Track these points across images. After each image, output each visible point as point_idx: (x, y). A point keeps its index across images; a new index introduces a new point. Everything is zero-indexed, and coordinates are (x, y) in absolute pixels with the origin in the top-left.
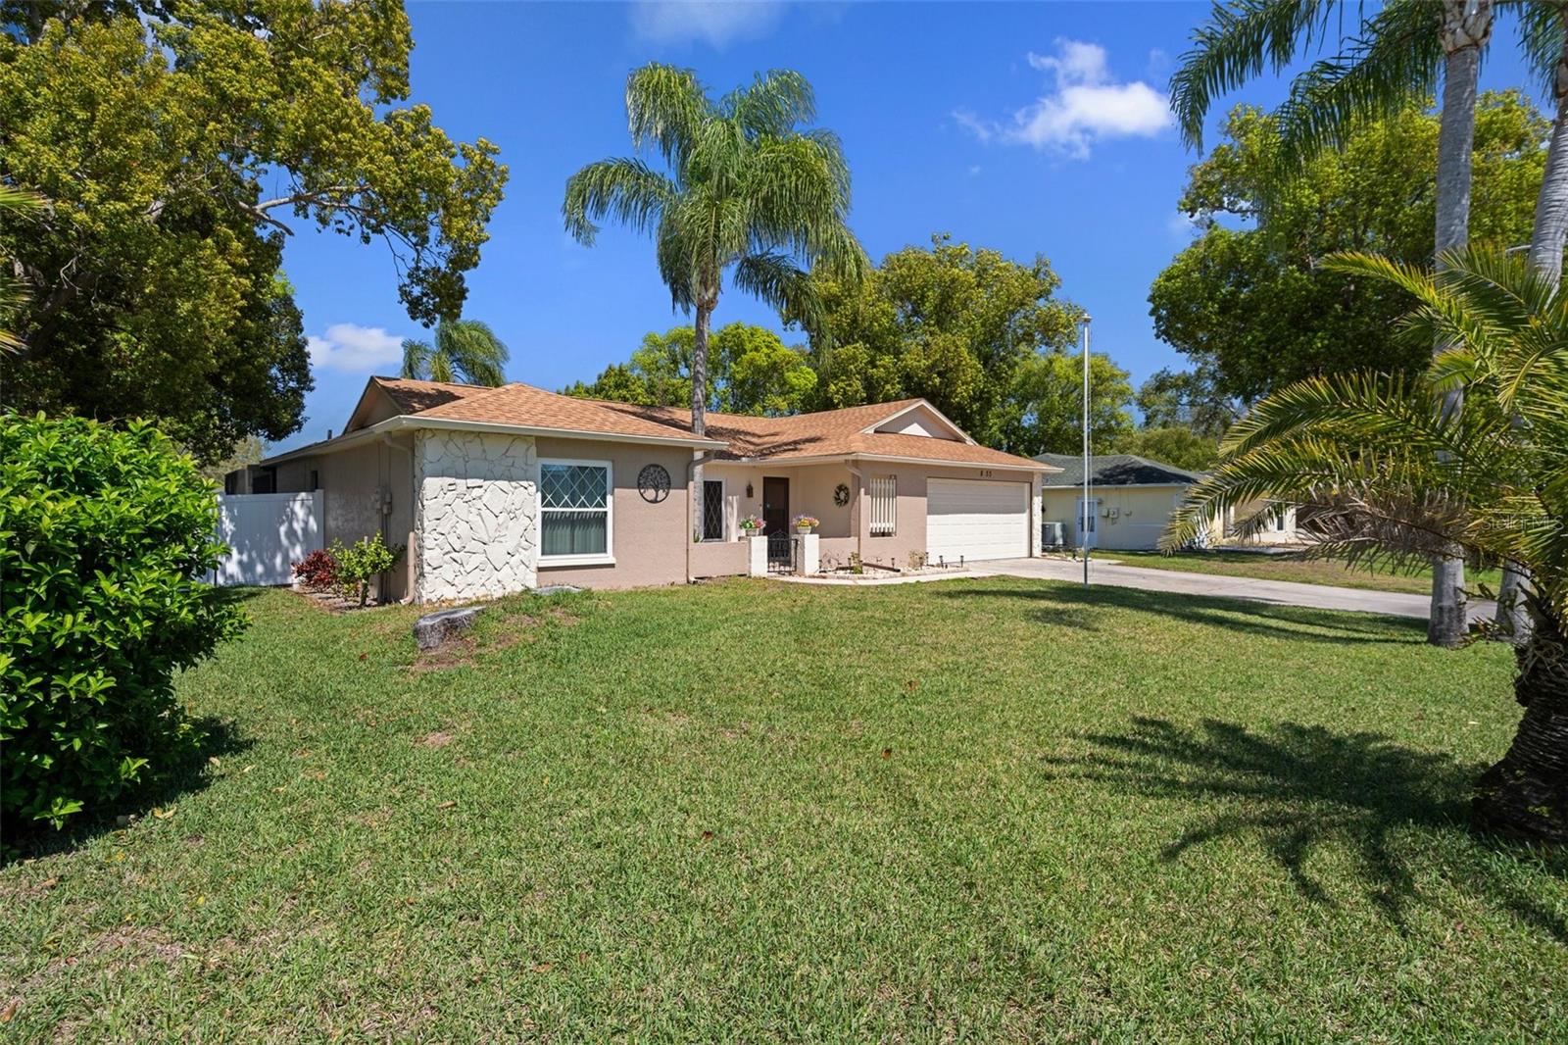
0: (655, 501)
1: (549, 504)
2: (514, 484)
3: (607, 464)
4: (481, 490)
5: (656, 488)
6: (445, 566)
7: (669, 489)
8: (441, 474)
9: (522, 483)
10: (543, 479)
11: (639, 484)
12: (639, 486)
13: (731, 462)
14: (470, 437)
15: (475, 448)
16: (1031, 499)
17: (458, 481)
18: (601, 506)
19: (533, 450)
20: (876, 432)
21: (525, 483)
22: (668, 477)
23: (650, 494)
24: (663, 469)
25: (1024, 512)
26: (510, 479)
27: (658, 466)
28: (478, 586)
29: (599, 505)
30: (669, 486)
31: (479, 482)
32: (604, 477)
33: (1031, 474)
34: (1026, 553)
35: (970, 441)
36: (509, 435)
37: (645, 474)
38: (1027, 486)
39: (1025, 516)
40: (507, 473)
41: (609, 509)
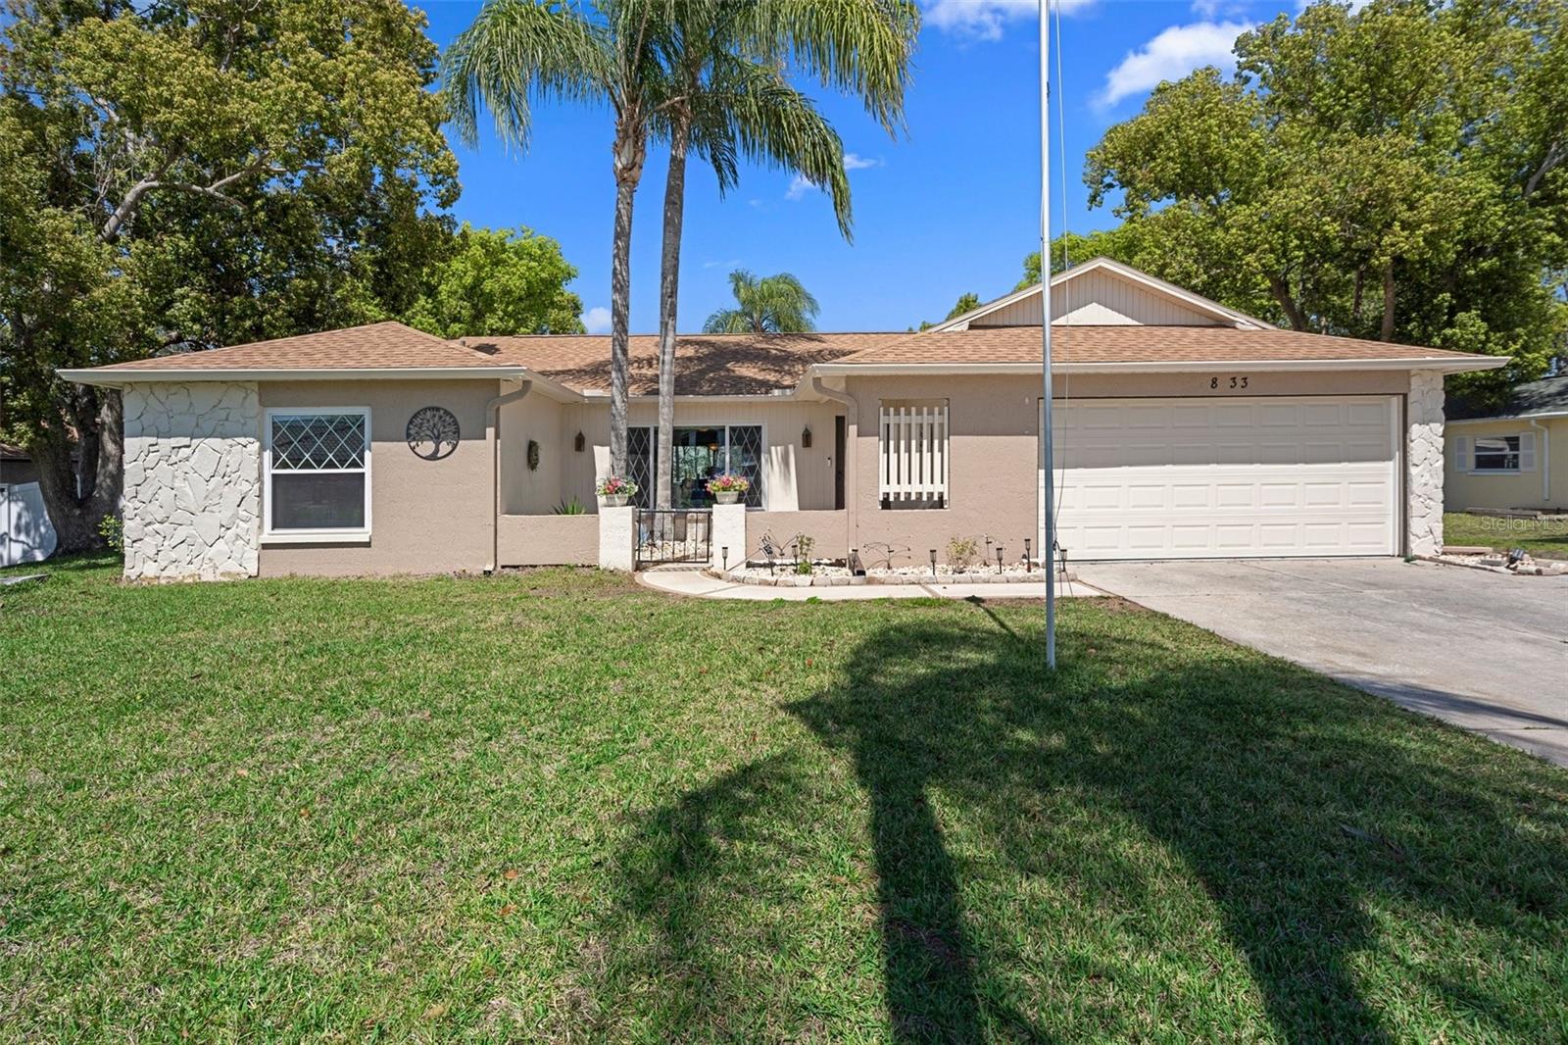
0: (433, 457)
1: (285, 466)
2: (229, 441)
3: (364, 411)
4: (188, 451)
5: (437, 439)
6: (146, 539)
7: (459, 438)
8: (142, 433)
9: (238, 440)
10: (274, 435)
11: (408, 435)
12: (409, 437)
13: (760, 398)
14: (173, 389)
15: (179, 401)
16: (1405, 430)
17: (160, 441)
18: (359, 466)
19: (254, 398)
20: (972, 327)
21: (243, 440)
22: (455, 423)
23: (427, 447)
24: (446, 412)
25: (1389, 458)
26: (224, 437)
27: (438, 409)
28: (184, 563)
29: (354, 464)
30: (457, 435)
31: (186, 441)
32: (361, 427)
33: (1406, 375)
34: (1392, 545)
35: (1244, 321)
36: (222, 382)
37: (418, 421)
38: (1395, 403)
39: (1391, 468)
40: (219, 429)
41: (367, 469)
